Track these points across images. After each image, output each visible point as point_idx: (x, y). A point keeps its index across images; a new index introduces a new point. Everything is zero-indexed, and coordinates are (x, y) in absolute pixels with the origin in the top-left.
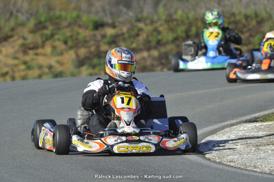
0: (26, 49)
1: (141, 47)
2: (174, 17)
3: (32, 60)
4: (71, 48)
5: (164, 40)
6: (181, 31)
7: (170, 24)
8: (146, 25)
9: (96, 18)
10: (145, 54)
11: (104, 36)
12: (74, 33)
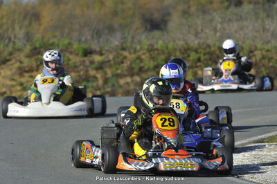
0: (22, 71)
1: (125, 73)
2: (155, 47)
3: (28, 82)
5: (146, 67)
7: (152, 53)
8: (130, 53)
9: (86, 46)
10: (129, 79)
11: (92, 62)
12: (66, 59)
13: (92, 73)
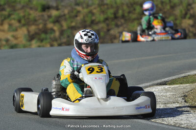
1: (79, 25)
2: (106, 2)
4: (24, 25)
5: (97, 20)
6: (110, 13)
7: (102, 7)
8: (83, 8)
9: (44, 2)
11: (50, 17)
12: (27, 14)
13: (50, 25)
